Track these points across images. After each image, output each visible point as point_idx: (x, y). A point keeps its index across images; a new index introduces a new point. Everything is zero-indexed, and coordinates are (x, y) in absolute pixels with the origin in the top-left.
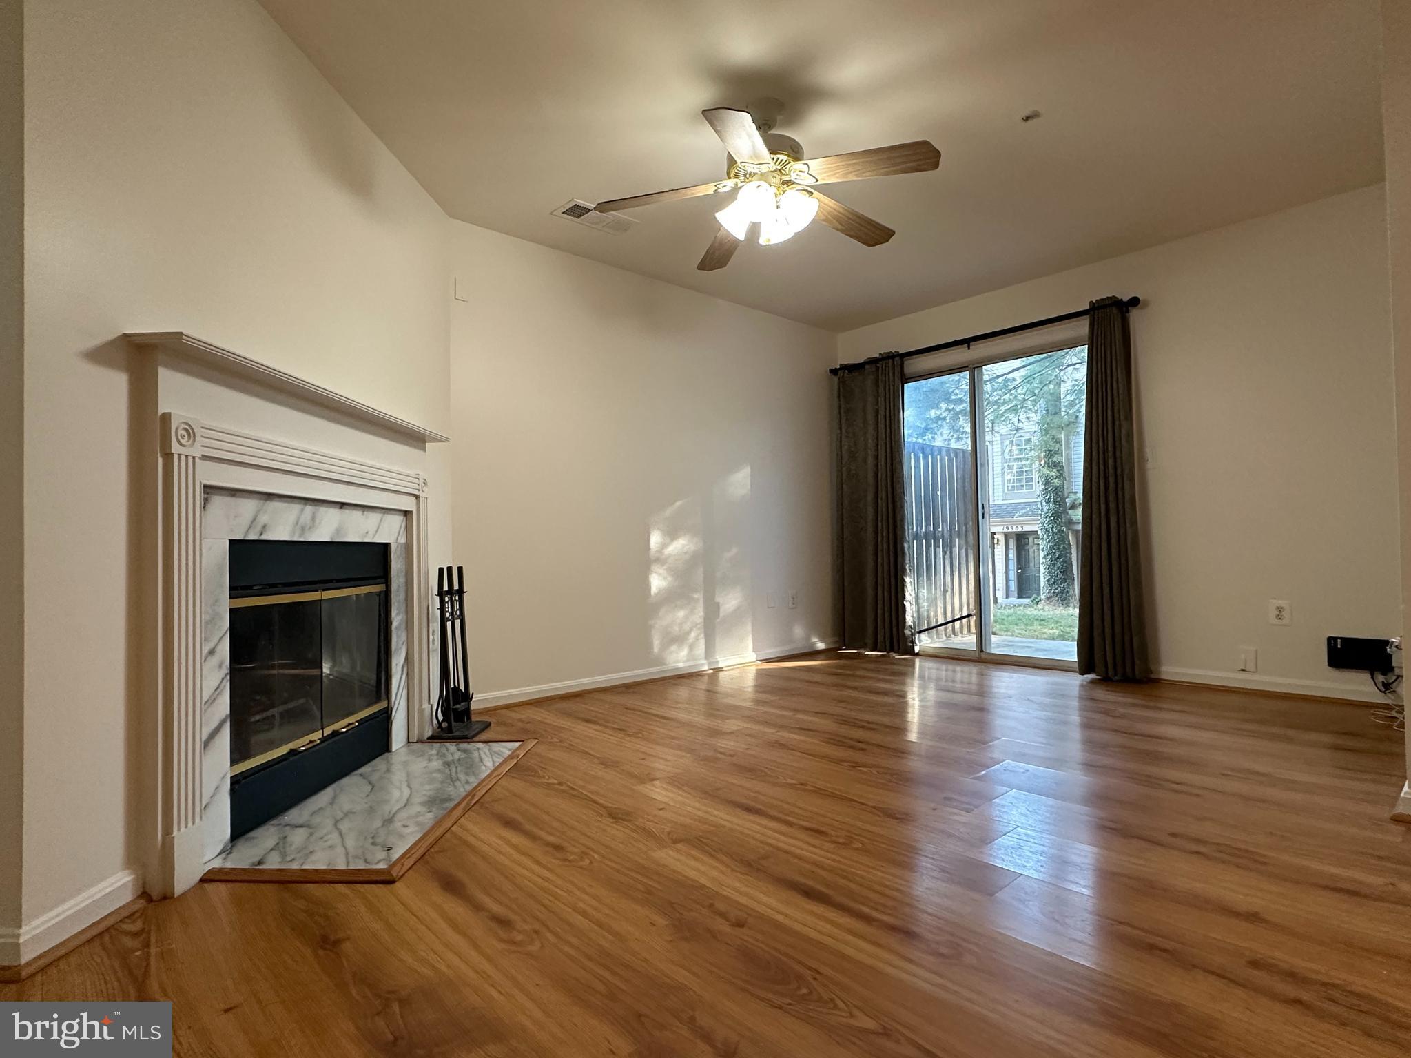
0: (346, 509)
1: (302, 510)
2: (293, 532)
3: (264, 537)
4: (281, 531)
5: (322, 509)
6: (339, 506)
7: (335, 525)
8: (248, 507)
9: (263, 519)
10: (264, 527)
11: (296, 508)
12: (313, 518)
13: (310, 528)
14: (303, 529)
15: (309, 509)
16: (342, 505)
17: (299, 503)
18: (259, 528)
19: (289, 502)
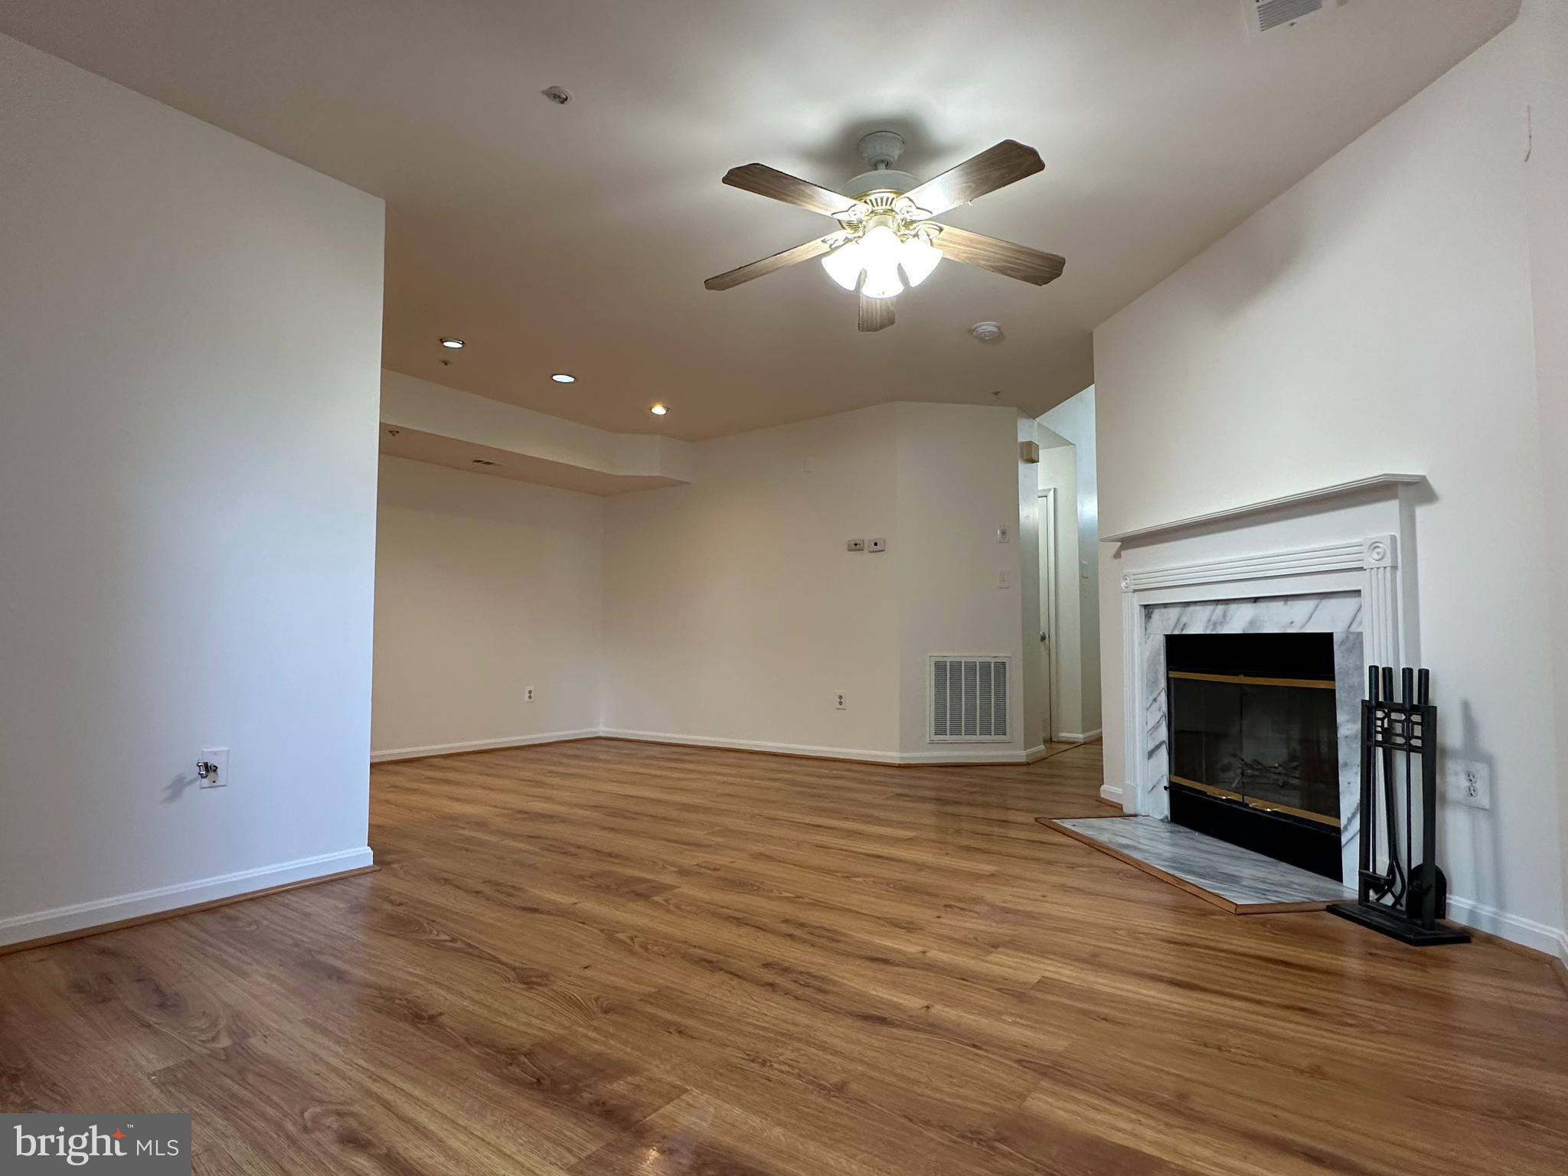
0: (1260, 602)
1: (1214, 610)
2: (1207, 628)
3: (1184, 632)
4: (1197, 628)
5: (1233, 606)
6: (1253, 600)
7: (1248, 618)
8: (1173, 613)
9: (1184, 620)
10: (1185, 625)
11: (1209, 608)
12: (1225, 615)
13: (1221, 623)
14: (1215, 624)
15: (1220, 608)
16: (1256, 600)
17: (1211, 605)
18: (1181, 626)
19: (1203, 605)
